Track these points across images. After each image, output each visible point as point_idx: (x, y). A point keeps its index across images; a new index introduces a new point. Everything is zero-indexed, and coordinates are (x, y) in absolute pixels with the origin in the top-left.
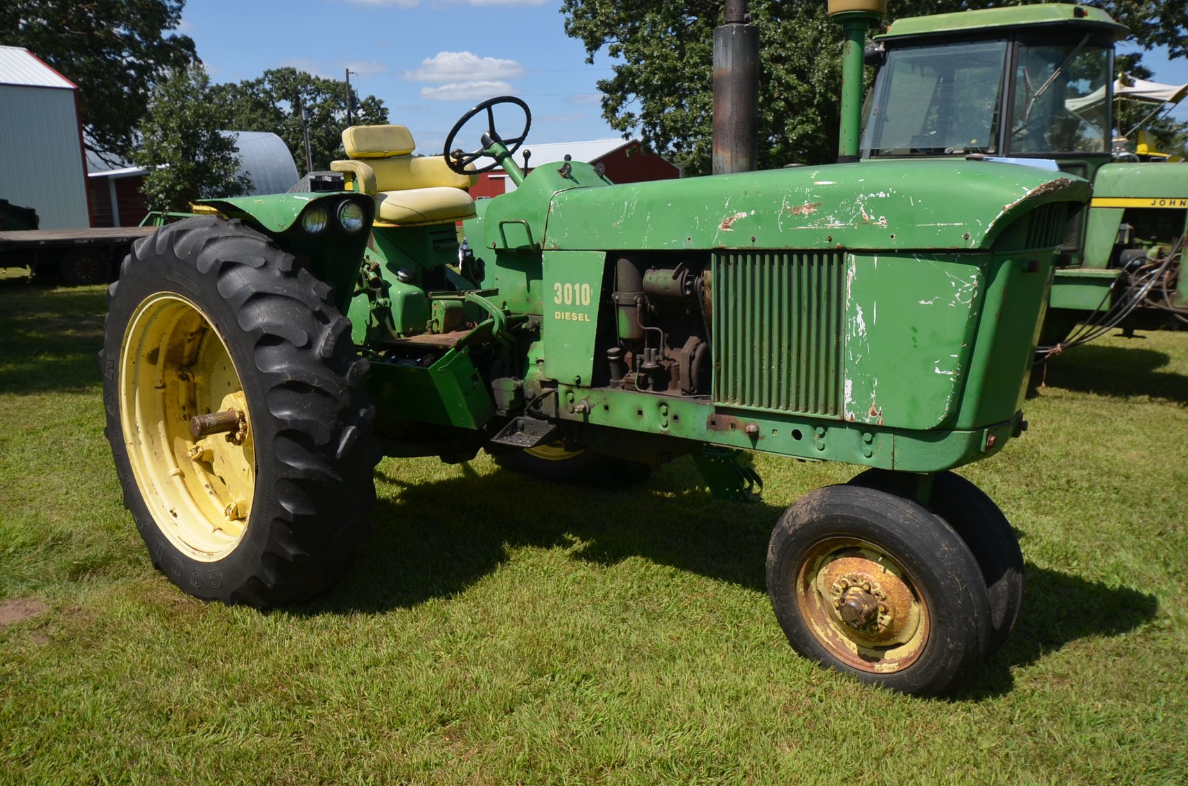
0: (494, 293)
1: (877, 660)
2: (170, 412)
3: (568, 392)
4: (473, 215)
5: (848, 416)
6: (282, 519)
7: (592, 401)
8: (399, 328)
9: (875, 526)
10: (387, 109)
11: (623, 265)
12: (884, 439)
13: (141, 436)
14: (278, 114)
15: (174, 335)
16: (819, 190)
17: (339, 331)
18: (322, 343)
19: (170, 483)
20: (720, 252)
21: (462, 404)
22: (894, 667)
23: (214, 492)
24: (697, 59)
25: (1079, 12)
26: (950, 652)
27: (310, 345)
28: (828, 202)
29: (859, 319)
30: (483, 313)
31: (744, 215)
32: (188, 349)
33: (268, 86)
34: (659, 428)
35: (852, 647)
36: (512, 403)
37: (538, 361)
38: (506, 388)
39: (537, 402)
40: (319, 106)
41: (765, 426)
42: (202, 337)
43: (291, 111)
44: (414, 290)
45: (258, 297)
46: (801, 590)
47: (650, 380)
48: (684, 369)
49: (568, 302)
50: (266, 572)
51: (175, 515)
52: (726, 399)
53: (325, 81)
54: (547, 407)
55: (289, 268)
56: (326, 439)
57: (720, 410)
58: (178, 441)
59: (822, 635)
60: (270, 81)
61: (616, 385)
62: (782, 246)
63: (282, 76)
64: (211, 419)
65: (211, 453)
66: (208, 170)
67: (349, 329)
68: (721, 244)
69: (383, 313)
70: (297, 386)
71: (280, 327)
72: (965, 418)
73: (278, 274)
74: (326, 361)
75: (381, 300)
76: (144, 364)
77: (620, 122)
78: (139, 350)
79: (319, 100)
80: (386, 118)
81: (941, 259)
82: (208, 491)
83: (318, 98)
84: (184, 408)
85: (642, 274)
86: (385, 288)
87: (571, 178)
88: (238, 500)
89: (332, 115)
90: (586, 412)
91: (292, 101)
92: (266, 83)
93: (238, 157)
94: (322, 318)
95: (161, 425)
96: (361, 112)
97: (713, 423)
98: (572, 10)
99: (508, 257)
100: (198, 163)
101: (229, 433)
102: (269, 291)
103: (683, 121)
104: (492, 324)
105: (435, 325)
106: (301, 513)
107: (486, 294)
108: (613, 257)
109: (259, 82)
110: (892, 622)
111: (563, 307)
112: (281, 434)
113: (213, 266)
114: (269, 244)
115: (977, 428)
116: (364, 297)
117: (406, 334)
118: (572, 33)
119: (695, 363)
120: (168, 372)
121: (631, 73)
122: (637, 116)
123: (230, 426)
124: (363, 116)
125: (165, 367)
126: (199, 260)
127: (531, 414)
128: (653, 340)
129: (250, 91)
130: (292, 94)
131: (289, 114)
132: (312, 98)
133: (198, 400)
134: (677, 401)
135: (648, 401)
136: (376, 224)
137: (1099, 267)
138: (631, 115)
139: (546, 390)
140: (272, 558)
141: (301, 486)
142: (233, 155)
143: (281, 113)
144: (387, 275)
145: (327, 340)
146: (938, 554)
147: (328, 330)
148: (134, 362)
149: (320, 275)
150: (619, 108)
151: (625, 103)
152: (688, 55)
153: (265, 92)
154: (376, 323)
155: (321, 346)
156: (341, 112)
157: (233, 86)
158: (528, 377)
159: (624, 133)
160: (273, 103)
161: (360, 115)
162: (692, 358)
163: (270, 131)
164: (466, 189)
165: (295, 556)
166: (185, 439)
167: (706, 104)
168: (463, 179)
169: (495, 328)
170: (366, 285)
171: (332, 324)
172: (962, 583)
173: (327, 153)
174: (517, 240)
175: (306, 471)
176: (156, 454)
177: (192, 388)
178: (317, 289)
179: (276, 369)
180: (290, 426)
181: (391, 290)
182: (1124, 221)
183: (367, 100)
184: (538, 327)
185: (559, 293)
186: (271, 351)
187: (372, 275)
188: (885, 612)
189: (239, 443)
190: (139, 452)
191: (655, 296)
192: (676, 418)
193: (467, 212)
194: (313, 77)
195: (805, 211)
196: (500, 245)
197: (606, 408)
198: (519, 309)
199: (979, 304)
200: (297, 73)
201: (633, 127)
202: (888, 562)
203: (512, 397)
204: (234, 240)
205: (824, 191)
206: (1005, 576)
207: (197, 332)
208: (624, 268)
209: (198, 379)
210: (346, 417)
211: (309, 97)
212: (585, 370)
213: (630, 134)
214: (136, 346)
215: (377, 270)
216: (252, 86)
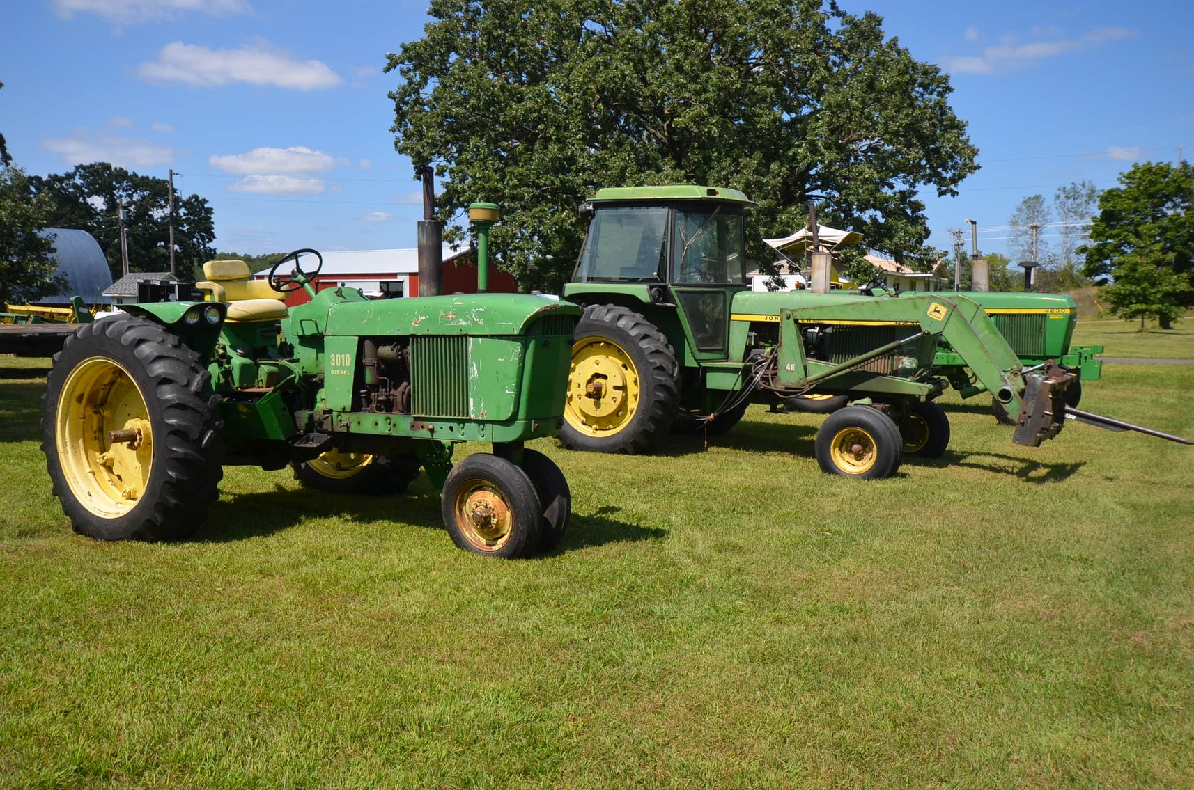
0: (298, 361)
1: (494, 545)
2: (86, 435)
3: (338, 416)
4: (287, 316)
5: (472, 416)
6: (170, 483)
7: (351, 420)
8: (237, 384)
9: (485, 471)
10: (212, 209)
11: (367, 343)
12: (488, 426)
13: (69, 448)
14: (89, 211)
15: (94, 385)
16: (455, 306)
17: (205, 378)
18: (195, 384)
19: (86, 477)
20: (414, 336)
21: (276, 424)
22: (501, 546)
23: (114, 484)
24: (515, 181)
25: (711, 192)
26: (521, 531)
27: (188, 385)
28: (460, 312)
29: (475, 368)
30: (291, 372)
31: (424, 318)
32: (101, 394)
33: (78, 181)
34: (386, 432)
35: (483, 541)
36: (306, 424)
37: (322, 400)
38: (303, 416)
39: (321, 424)
40: (135, 203)
41: (437, 425)
42: (111, 388)
43: (104, 208)
44: (247, 361)
45: (159, 358)
46: (458, 512)
47: (382, 407)
48: (399, 398)
49: (338, 365)
50: (156, 515)
51: (90, 495)
52: (418, 413)
53: (143, 178)
54: (327, 426)
55: (176, 343)
56: (196, 436)
57: (416, 419)
58: (91, 452)
59: (469, 536)
60: (82, 177)
61: (365, 411)
62: (441, 334)
63: (95, 171)
64: (120, 433)
65: (112, 460)
66: (23, 270)
67: (210, 377)
68: (414, 333)
69: (227, 374)
70: (180, 406)
71: (171, 374)
72: (522, 414)
73: (170, 346)
74: (197, 394)
75: (227, 366)
76: (74, 403)
77: (448, 235)
78: (72, 394)
79: (136, 197)
80: (211, 218)
81: (506, 339)
82: (110, 483)
83: (134, 195)
84: (95, 432)
85: (377, 348)
86: (229, 359)
87: (343, 296)
88: (131, 487)
89: (150, 213)
90: (348, 426)
91: (105, 197)
92: (77, 177)
93: (55, 258)
94: (196, 371)
95: (81, 441)
96: (182, 211)
97: (413, 426)
98: (402, 130)
99: (306, 340)
100: (12, 263)
101: (129, 443)
102: (166, 355)
103: (503, 237)
104: (295, 377)
105: (260, 383)
106: (180, 477)
107: (293, 361)
108: (362, 339)
109: (69, 176)
110: (498, 522)
111: (335, 368)
112: (171, 433)
113: (132, 342)
114: (164, 330)
115: (528, 419)
116: (215, 365)
117: (241, 388)
118: (402, 151)
119: (405, 396)
120: (88, 409)
121: (456, 191)
122: (465, 229)
123: (131, 439)
124: (185, 215)
125: (86, 405)
126: (122, 338)
127: (318, 431)
128: (383, 384)
129: (57, 185)
130: (106, 190)
131: (102, 210)
132: (128, 195)
133: (105, 428)
134: (396, 417)
135: (380, 417)
136: (226, 321)
137: (737, 361)
138: (458, 228)
139: (326, 415)
140: (161, 507)
141: (181, 463)
142: (49, 256)
143: (93, 209)
144: (230, 352)
145: (198, 382)
146: (513, 482)
147: (198, 377)
148: (68, 401)
149: (192, 347)
150: (448, 221)
151: (453, 217)
152: (508, 178)
153: (75, 186)
154: (222, 380)
155: (194, 386)
156: (160, 210)
157: (38, 179)
158: (316, 409)
159: (452, 245)
160: (84, 199)
161: (182, 214)
162: (403, 393)
163: (80, 228)
164: (282, 301)
165: (175, 504)
166: (95, 451)
167: (524, 223)
168: (281, 295)
169: (297, 380)
170: (217, 357)
171: (201, 373)
172: (525, 495)
173: (143, 252)
174: (310, 330)
175: (185, 453)
176: (78, 460)
177: (102, 419)
178: (192, 356)
179: (168, 396)
180: (177, 428)
181: (232, 360)
182: (751, 330)
183: (190, 198)
184: (322, 380)
185: (333, 360)
186: (166, 388)
187: (221, 351)
188: (494, 517)
189: (135, 449)
190: (66, 457)
191: (383, 360)
192: (395, 425)
193: (284, 314)
194: (130, 173)
195: (450, 317)
196: (300, 334)
197: (359, 423)
198: (311, 370)
199: (523, 360)
200: (113, 168)
201: (461, 239)
202: (494, 490)
203: (306, 421)
204: (144, 328)
205: (459, 307)
206: (557, 499)
207: (108, 384)
208: (368, 345)
209: (107, 414)
210: (208, 425)
211: (125, 194)
212: (347, 401)
213: (458, 246)
214: (70, 391)
215: (224, 348)
216: (61, 180)
